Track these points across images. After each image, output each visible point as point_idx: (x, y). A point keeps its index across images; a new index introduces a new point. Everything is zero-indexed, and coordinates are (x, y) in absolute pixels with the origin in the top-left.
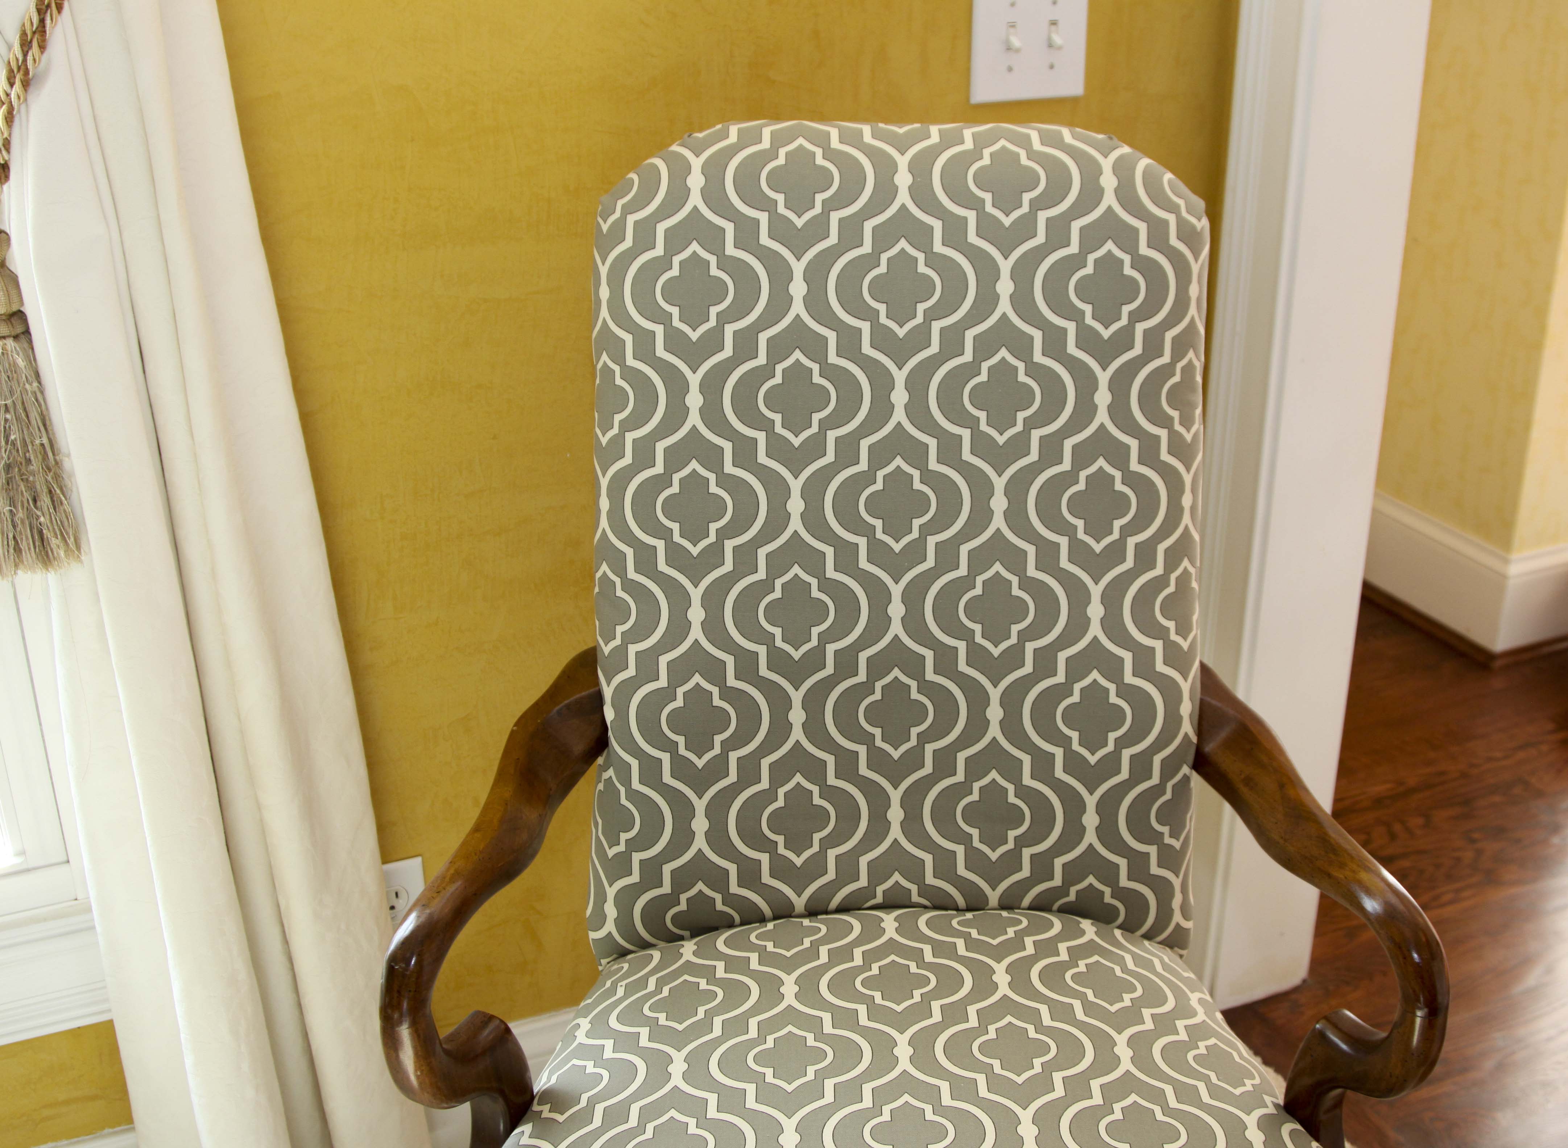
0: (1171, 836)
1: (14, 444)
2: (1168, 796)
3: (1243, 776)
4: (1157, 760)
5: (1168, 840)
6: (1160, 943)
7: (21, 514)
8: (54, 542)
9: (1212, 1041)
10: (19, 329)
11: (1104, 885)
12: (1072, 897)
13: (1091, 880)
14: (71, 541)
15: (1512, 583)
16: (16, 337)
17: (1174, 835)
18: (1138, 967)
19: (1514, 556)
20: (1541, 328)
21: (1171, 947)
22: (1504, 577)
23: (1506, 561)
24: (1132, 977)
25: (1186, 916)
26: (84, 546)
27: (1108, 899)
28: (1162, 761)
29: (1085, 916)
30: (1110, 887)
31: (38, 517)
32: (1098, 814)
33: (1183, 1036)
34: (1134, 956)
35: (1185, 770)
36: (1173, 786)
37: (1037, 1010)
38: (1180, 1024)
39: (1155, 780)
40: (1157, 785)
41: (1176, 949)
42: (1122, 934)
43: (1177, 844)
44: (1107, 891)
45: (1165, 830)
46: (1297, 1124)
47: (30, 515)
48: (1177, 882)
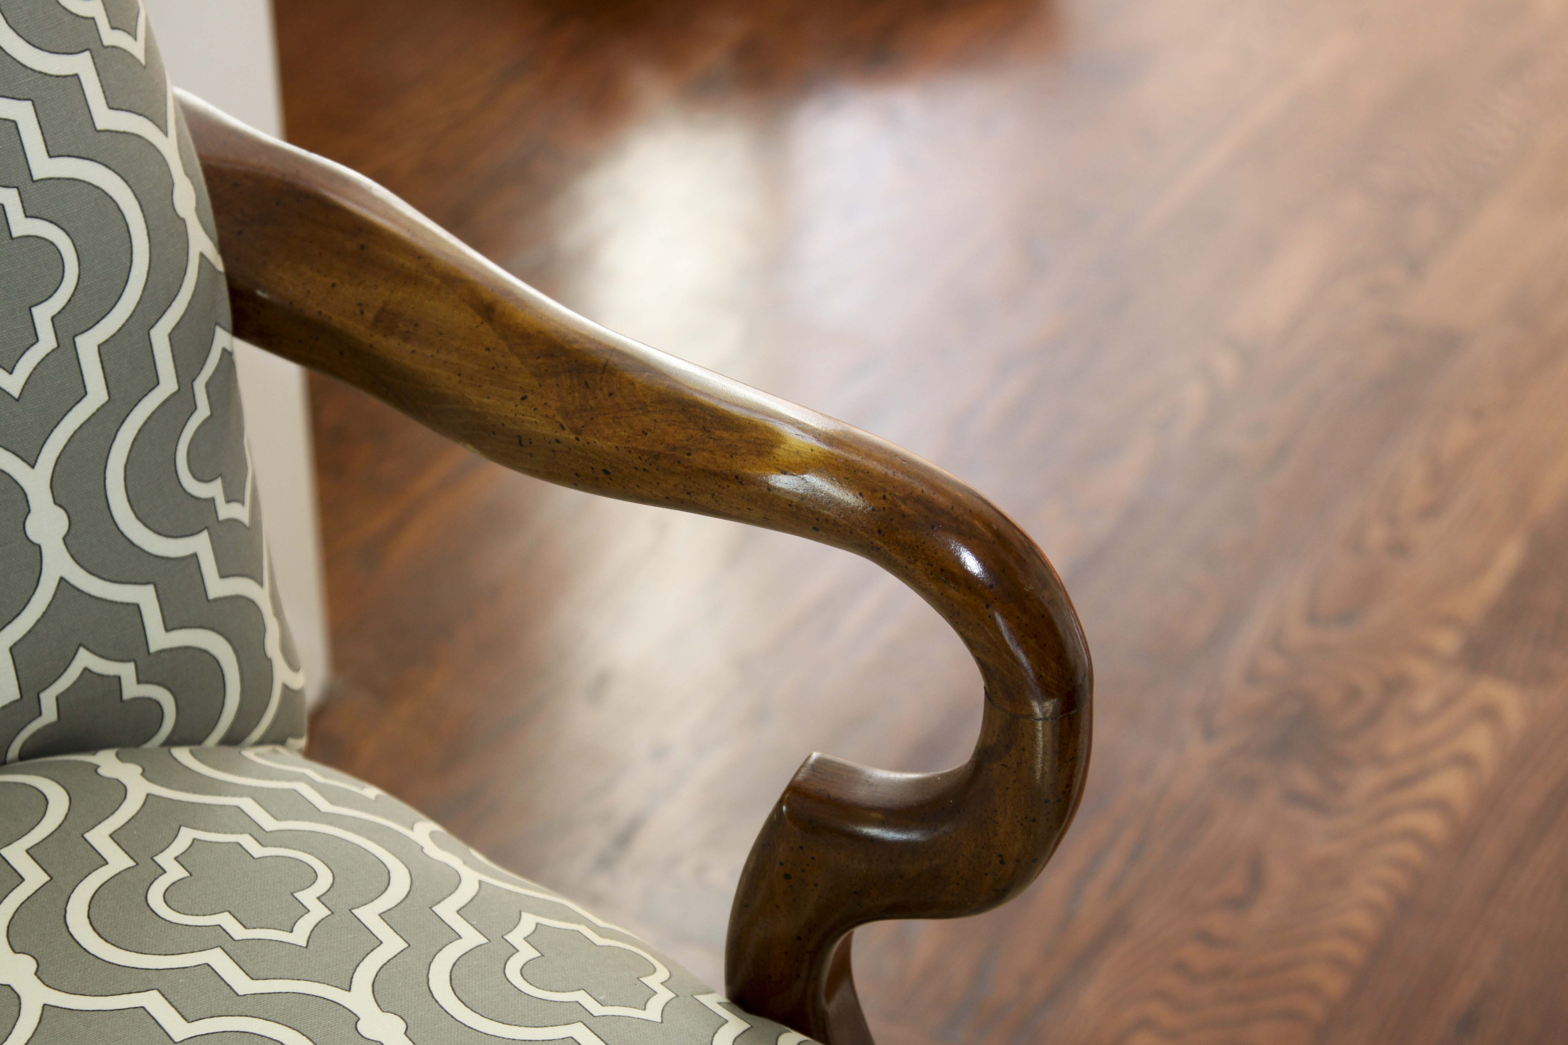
0: (228, 501)
2: (203, 411)
3: (370, 315)
4: (160, 336)
5: (226, 511)
6: (260, 742)
9: (528, 923)
11: (116, 660)
12: (49, 713)
13: (85, 659)
17: (233, 496)
18: (285, 819)
21: (282, 742)
24: (286, 847)
25: (294, 666)
27: (131, 689)
28: (171, 336)
29: (94, 747)
30: (129, 661)
32: (61, 506)
33: (471, 938)
34: (259, 796)
35: (223, 339)
36: (207, 385)
37: (142, 1011)
38: (447, 910)
39: (168, 384)
40: (173, 395)
41: (291, 741)
42: (192, 753)
43: (239, 512)
44: (126, 671)
45: (214, 490)
46: (789, 1032)
48: (260, 595)
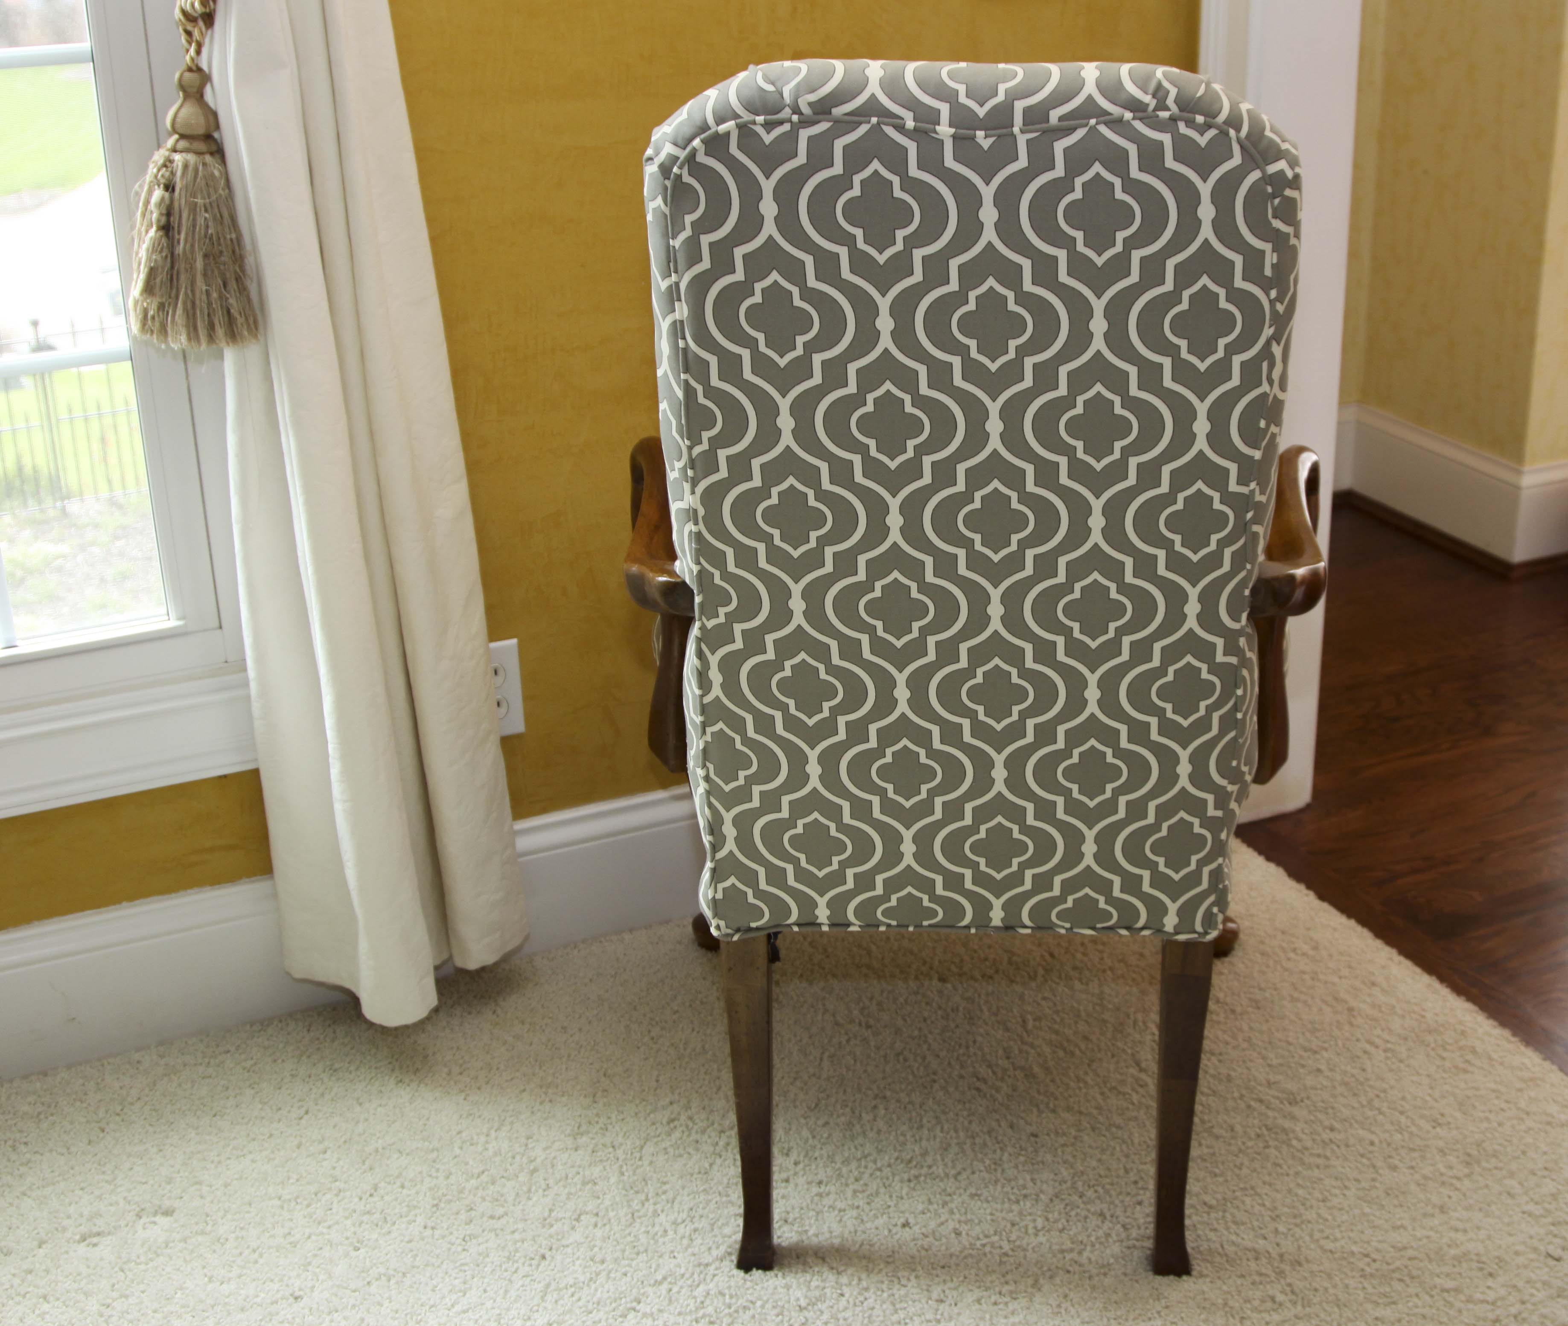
1: (211, 238)
7: (215, 295)
8: (240, 320)
10: (214, 148)
14: (251, 321)
15: (1525, 496)
16: (212, 154)
19: (1526, 468)
20: (1540, 245)
22: (1518, 488)
23: (1519, 473)
26: (261, 327)
31: (227, 299)
47: (221, 297)
